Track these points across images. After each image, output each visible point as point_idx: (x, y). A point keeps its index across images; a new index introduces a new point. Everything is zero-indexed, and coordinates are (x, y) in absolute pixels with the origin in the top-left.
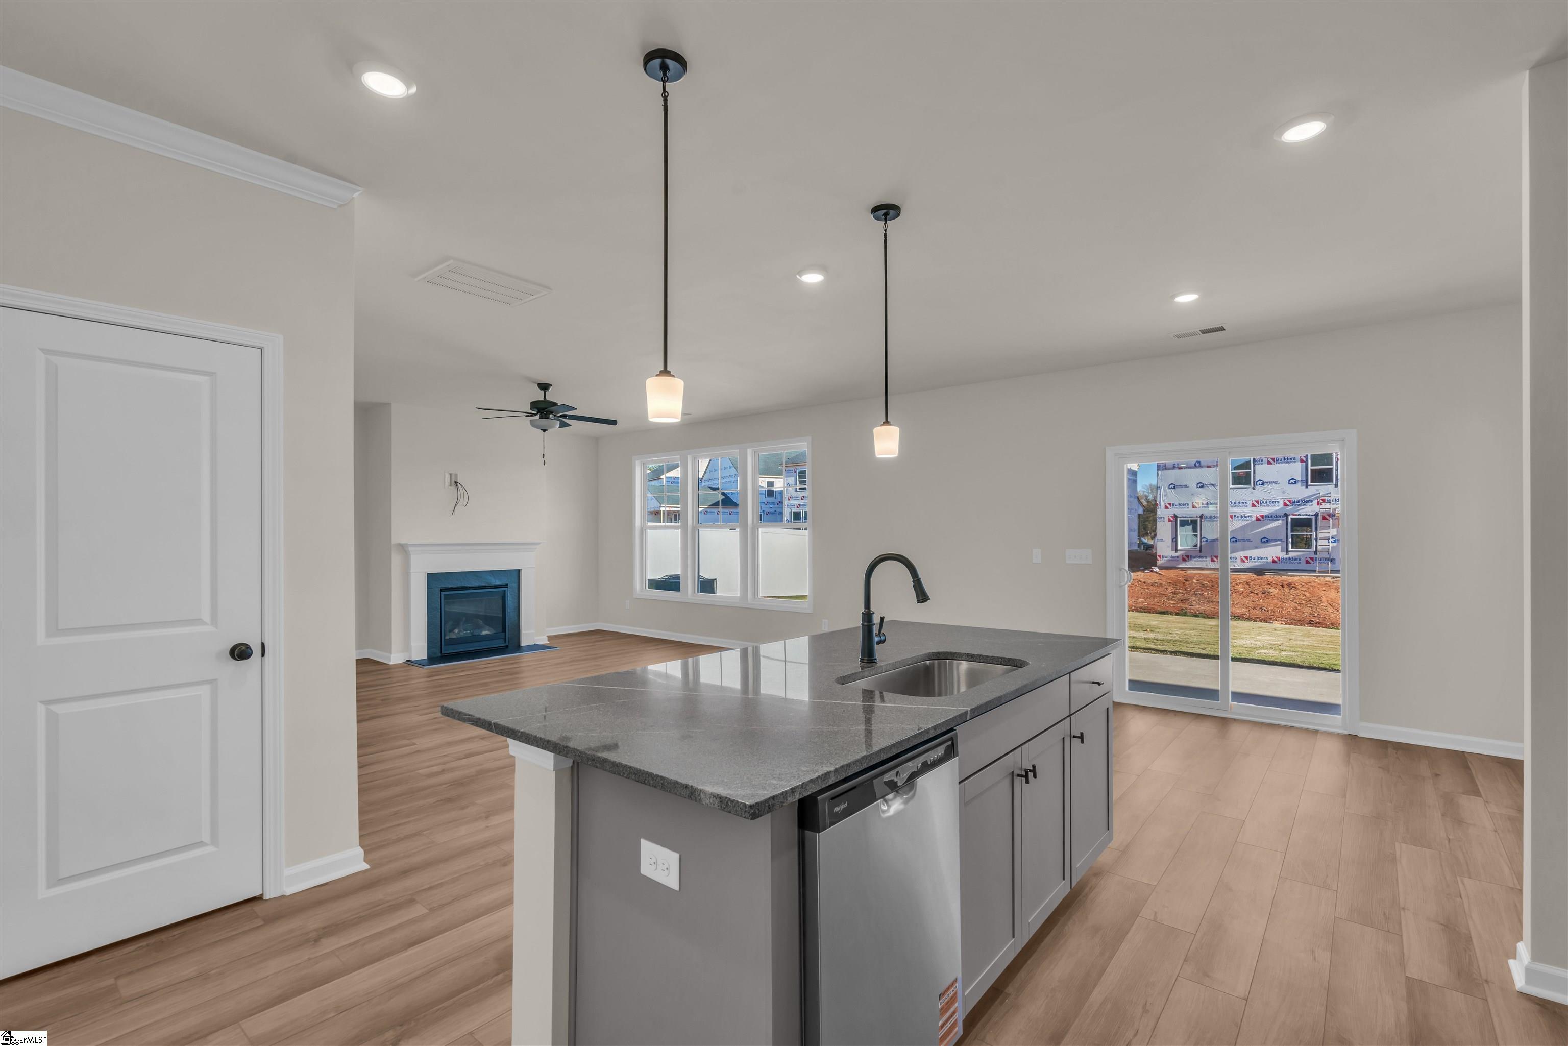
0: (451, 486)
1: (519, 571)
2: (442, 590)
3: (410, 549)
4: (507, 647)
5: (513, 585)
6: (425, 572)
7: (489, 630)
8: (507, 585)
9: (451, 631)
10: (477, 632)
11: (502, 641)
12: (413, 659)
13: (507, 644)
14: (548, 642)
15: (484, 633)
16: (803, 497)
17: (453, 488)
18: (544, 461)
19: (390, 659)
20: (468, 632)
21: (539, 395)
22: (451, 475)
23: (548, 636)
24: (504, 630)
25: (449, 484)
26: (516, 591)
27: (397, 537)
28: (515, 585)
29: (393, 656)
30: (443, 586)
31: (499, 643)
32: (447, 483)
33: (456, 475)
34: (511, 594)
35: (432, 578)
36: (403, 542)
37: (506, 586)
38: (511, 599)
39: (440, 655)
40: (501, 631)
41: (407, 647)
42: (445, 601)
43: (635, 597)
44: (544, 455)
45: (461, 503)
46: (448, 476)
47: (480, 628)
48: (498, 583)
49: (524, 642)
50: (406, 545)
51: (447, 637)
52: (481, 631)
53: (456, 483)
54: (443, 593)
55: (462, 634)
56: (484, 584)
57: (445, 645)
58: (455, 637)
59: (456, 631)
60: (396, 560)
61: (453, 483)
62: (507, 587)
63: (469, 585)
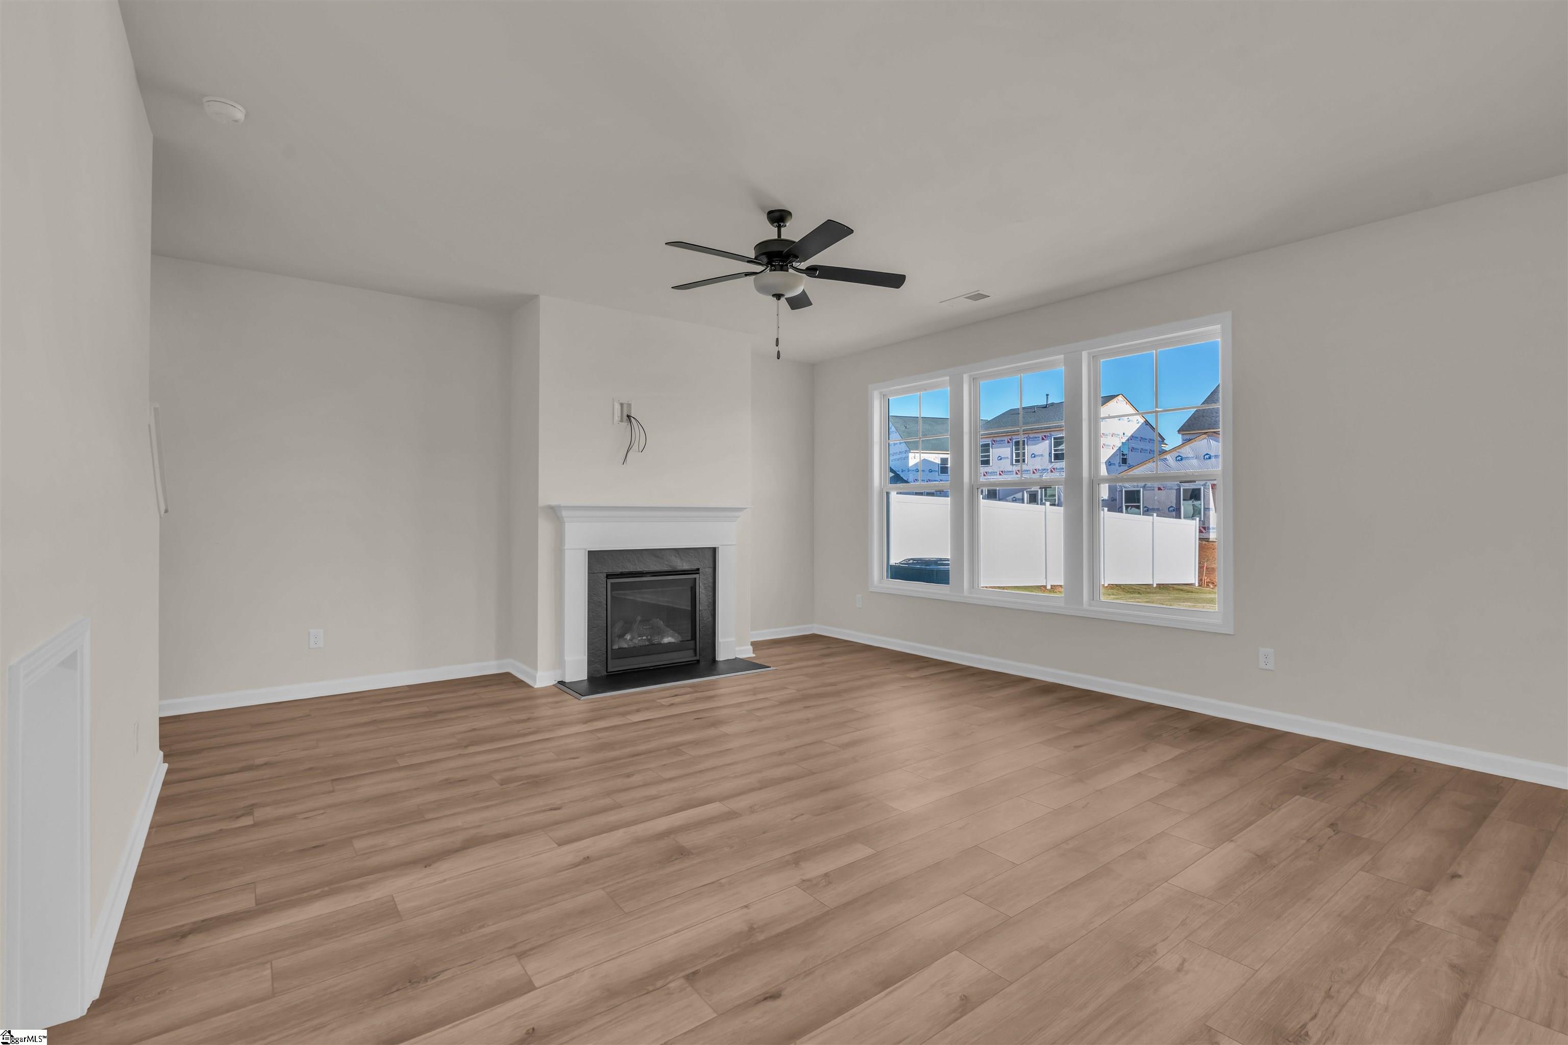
0: (622, 421)
1: (714, 550)
2: (609, 576)
3: (564, 513)
4: (698, 661)
5: (707, 570)
6: (585, 549)
7: (672, 637)
8: (698, 569)
9: (621, 636)
10: (656, 640)
11: (691, 652)
12: (567, 681)
13: (697, 658)
14: (754, 655)
15: (667, 640)
16: (986, 472)
17: (625, 424)
18: (779, 352)
19: (534, 679)
20: (644, 638)
21: (771, 233)
22: (622, 405)
23: (753, 644)
24: (694, 637)
25: (620, 419)
26: (711, 580)
27: (547, 495)
28: (710, 571)
29: (540, 674)
30: (610, 571)
31: (686, 656)
32: (617, 417)
33: (629, 405)
34: (705, 584)
35: (593, 556)
36: (554, 503)
37: (697, 571)
38: (704, 592)
39: (605, 673)
40: (690, 638)
41: (560, 662)
42: (613, 592)
43: (871, 590)
44: (777, 339)
45: (635, 447)
46: (617, 407)
47: (662, 634)
48: (686, 566)
49: (722, 655)
50: (559, 507)
51: (615, 647)
52: (662, 638)
53: (629, 416)
54: (610, 581)
55: (636, 641)
56: (666, 569)
57: (612, 659)
58: (626, 646)
59: (628, 637)
60: (545, 529)
61: (625, 417)
62: (699, 573)
63: (646, 569)
